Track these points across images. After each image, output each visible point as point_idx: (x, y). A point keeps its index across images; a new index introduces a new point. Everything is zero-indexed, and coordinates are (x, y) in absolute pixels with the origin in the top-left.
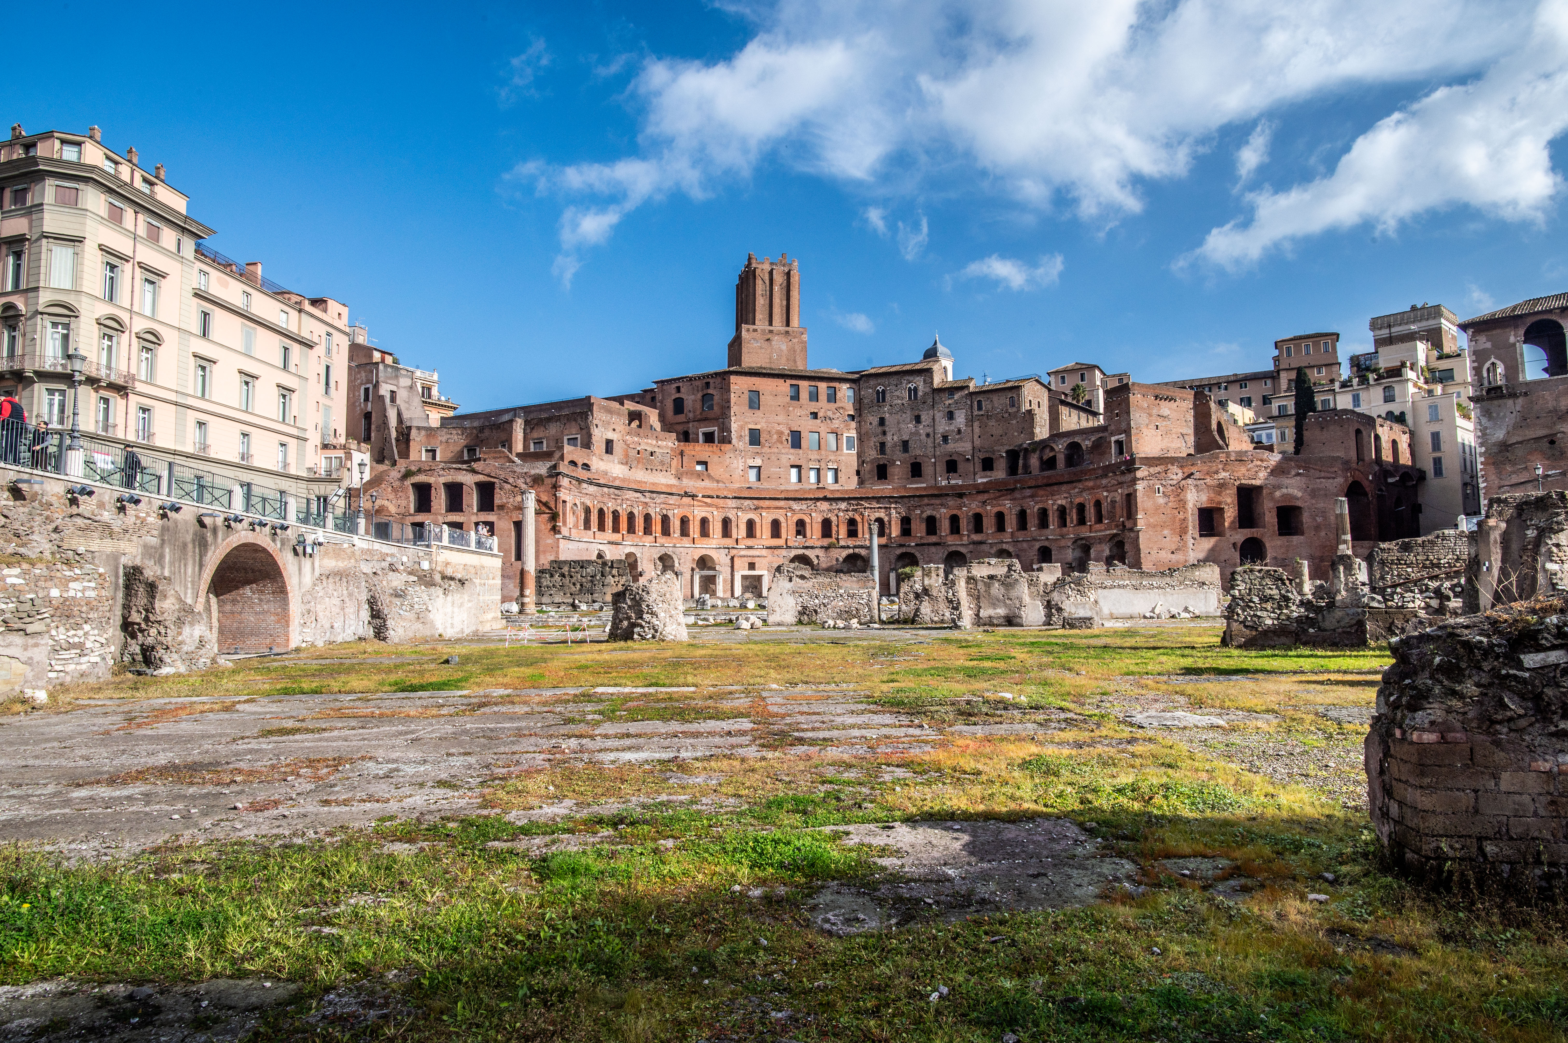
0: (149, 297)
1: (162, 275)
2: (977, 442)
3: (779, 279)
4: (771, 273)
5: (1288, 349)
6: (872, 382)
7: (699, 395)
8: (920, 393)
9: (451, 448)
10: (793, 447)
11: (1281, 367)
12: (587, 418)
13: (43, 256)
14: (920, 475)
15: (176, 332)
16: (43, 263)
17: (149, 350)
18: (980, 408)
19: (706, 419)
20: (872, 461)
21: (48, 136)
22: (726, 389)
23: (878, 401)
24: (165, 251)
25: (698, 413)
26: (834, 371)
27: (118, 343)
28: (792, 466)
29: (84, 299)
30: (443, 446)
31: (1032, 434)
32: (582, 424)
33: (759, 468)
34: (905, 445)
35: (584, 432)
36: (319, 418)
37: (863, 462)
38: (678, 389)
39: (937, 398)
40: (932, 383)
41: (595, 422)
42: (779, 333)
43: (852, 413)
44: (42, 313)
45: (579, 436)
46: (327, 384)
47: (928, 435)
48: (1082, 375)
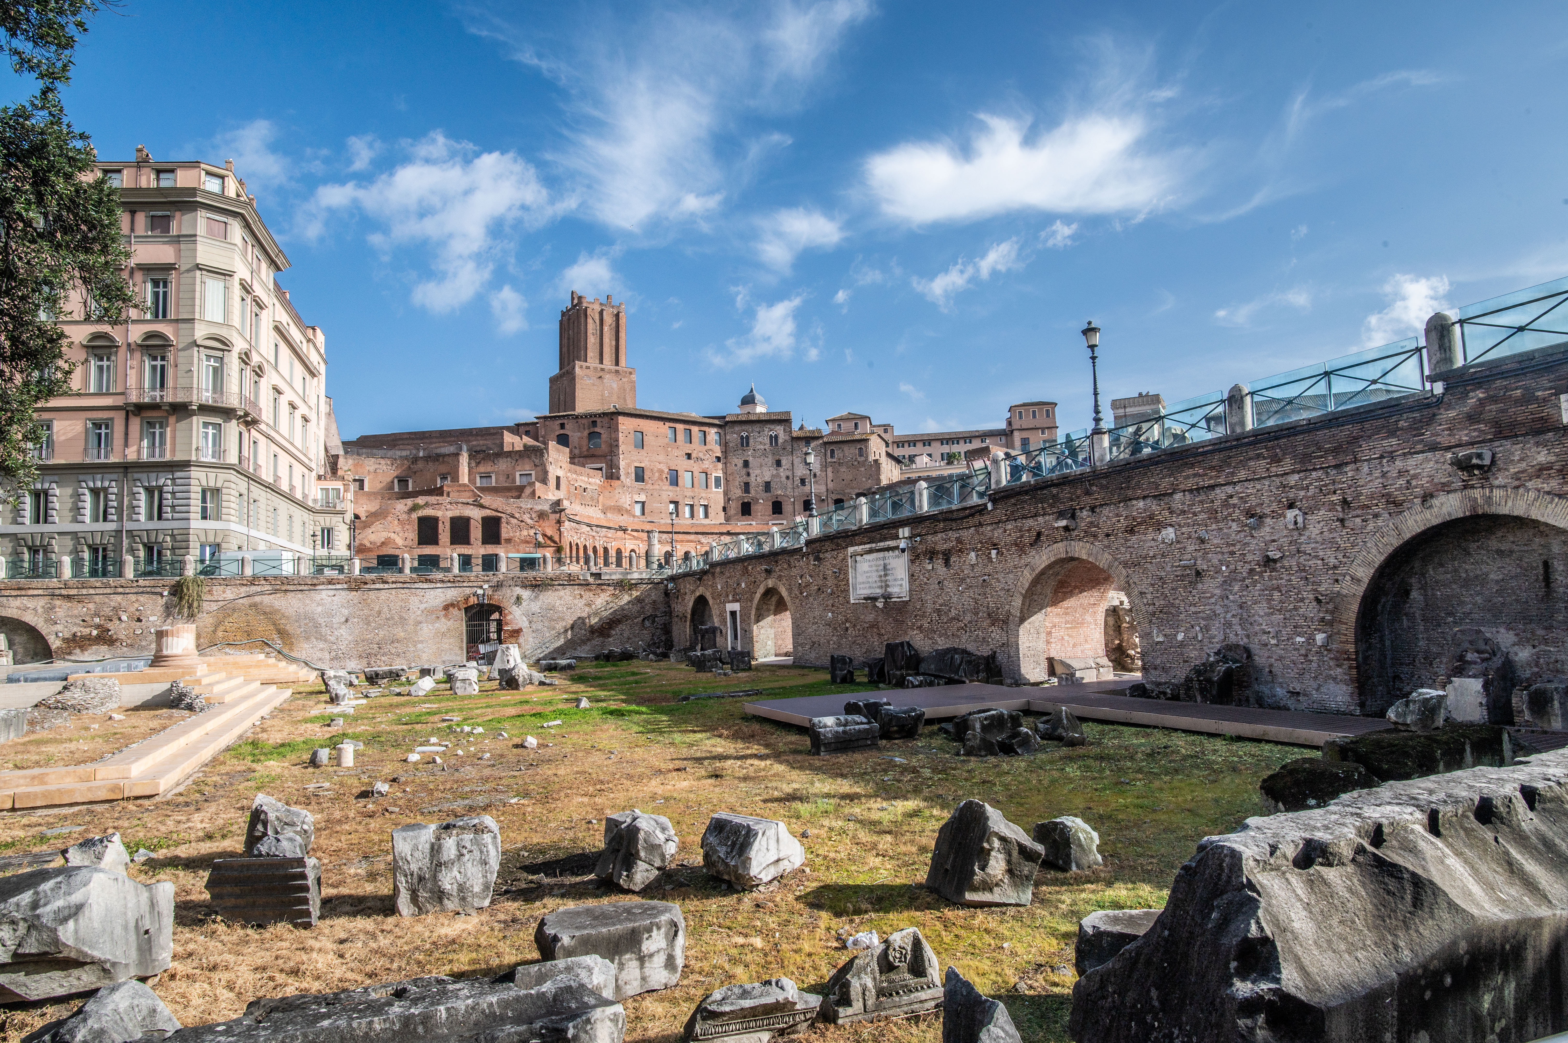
1: (263, 308)
2: (831, 485)
3: (609, 320)
4: (601, 313)
5: (1020, 413)
6: (737, 428)
7: (586, 433)
8: (780, 441)
9: (380, 478)
10: (671, 484)
11: (1014, 427)
12: (542, 455)
13: (198, 288)
14: (780, 513)
16: (198, 295)
17: (256, 383)
18: (832, 457)
19: (593, 456)
20: (738, 499)
22: (614, 429)
23: (742, 445)
24: (263, 284)
25: (585, 449)
26: (693, 414)
27: (245, 377)
28: (671, 502)
29: (234, 333)
30: (371, 476)
31: (879, 480)
32: (537, 461)
33: (643, 503)
34: (767, 486)
35: (539, 469)
37: (729, 500)
38: (562, 426)
39: (795, 445)
40: (791, 432)
41: (550, 459)
42: (610, 372)
43: (719, 455)
44: (198, 346)
45: (533, 473)
47: (788, 478)
48: (856, 424)
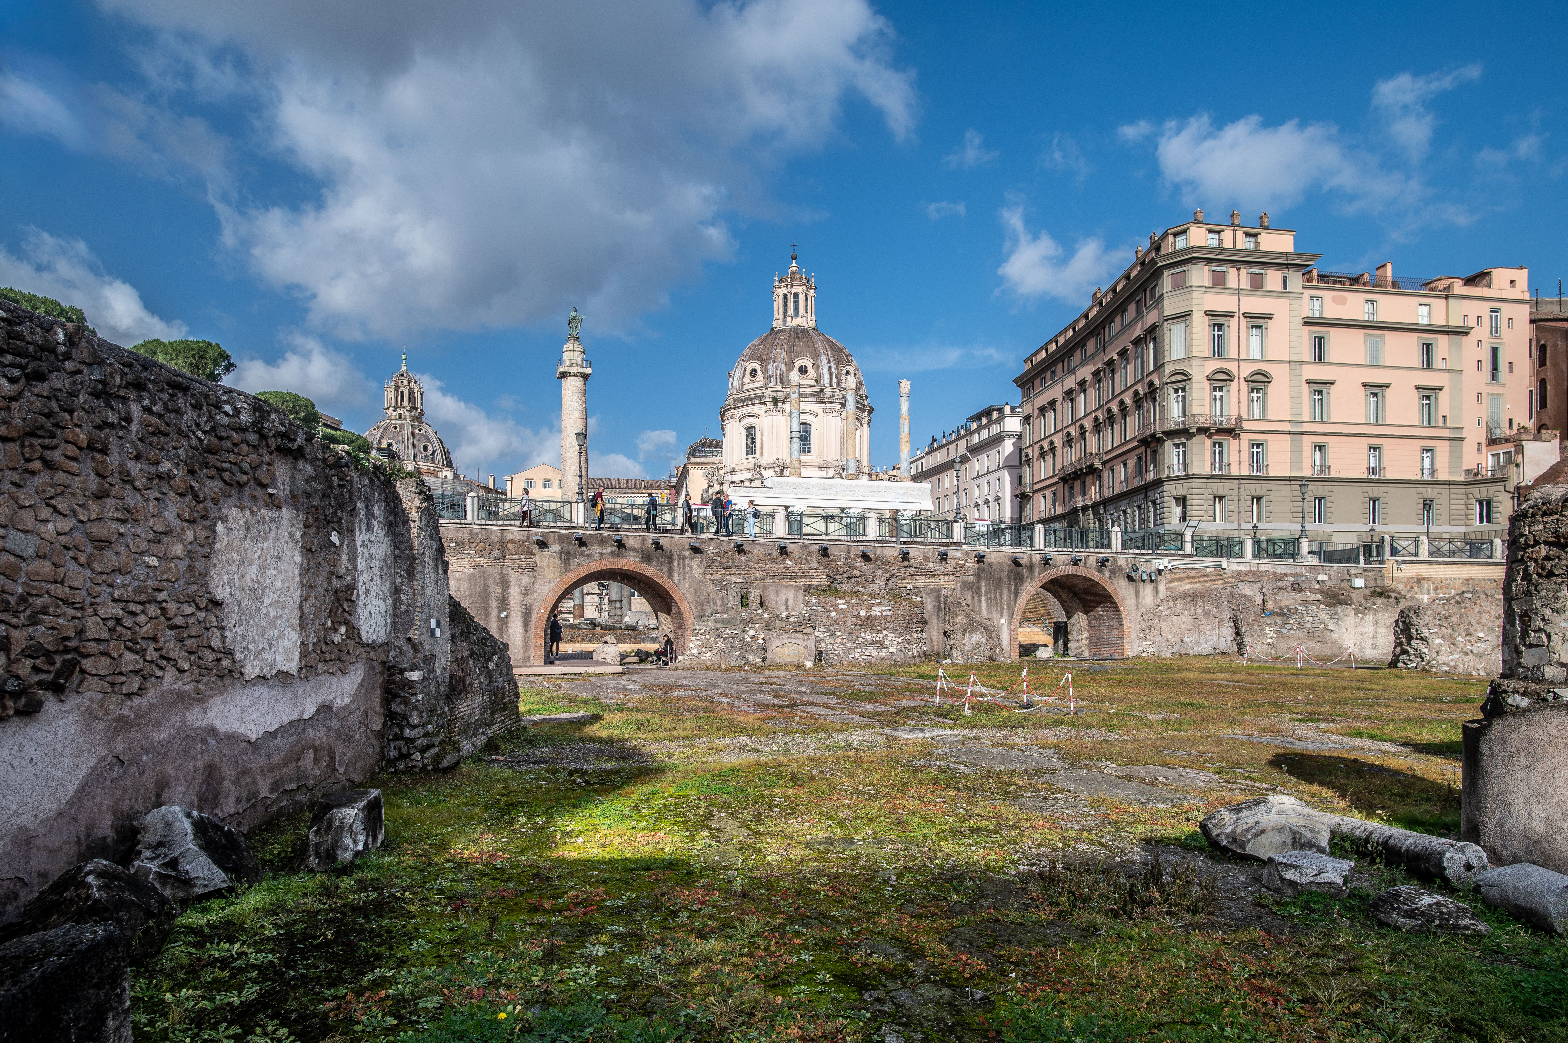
0: (1257, 341)
1: (1269, 317)
13: (1166, 336)
15: (1287, 366)
16: (1169, 341)
17: (1258, 390)
21: (1165, 236)
24: (1273, 294)
27: (1228, 392)
29: (1195, 363)
36: (1484, 411)
44: (1168, 383)
46: (1495, 368)
